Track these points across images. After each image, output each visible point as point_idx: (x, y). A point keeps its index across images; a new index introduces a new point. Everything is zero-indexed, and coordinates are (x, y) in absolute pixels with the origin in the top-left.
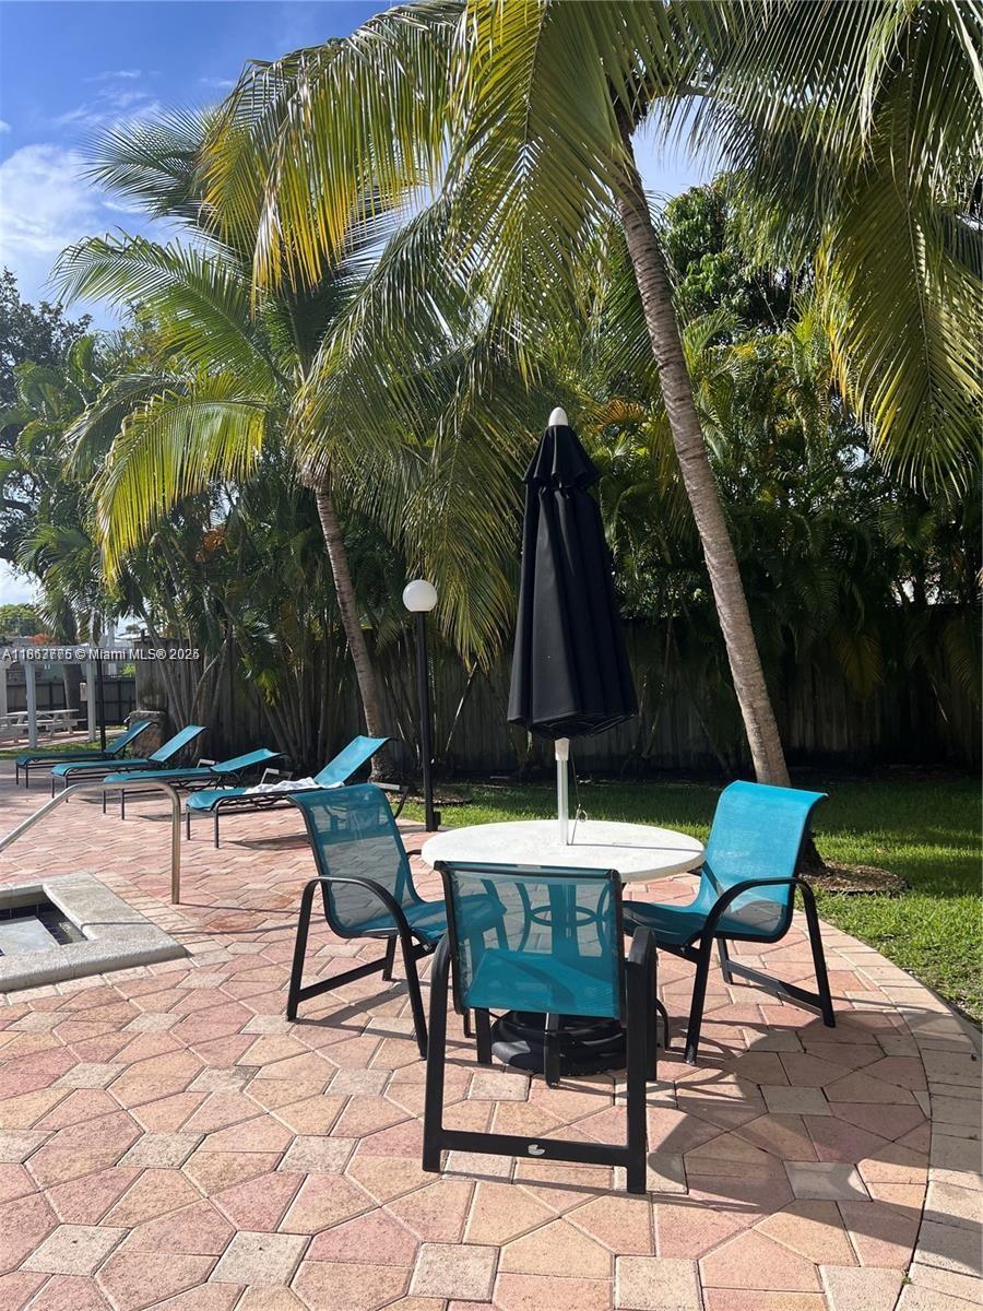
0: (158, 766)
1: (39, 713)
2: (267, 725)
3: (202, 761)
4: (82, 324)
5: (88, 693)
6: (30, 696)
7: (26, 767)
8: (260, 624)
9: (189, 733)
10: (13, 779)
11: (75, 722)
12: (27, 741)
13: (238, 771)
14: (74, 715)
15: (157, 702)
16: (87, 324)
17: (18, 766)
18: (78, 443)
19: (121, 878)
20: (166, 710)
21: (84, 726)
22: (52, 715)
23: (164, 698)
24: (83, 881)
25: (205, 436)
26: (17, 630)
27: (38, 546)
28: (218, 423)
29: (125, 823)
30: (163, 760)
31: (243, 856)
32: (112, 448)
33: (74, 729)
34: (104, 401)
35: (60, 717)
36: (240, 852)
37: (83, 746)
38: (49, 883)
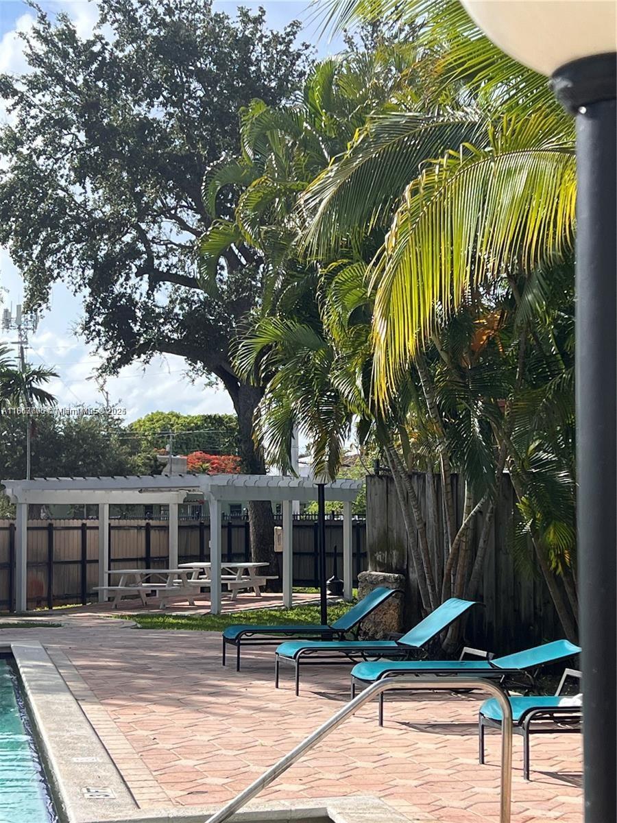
0: (411, 653)
1: (225, 565)
2: (548, 601)
3: (467, 650)
4: (288, 34)
5: (283, 541)
6: (215, 544)
7: (237, 642)
8: (545, 456)
9: (452, 610)
10: (217, 658)
11: (263, 581)
12: (209, 603)
13: (530, 670)
14: (261, 571)
15: (395, 561)
16: (295, 33)
17: (226, 640)
18: (321, 209)
19: (415, 809)
20: (405, 572)
21: (276, 586)
22: (235, 569)
23: (404, 556)
24: (375, 808)
25: (505, 199)
26: (168, 447)
27: (259, 347)
28: (521, 180)
29: (385, 731)
30: (418, 645)
31: (568, 795)
32: (393, 226)
33: (262, 589)
34: (356, 151)
35: (246, 571)
36: (562, 789)
37: (278, 614)
38: (335, 806)
